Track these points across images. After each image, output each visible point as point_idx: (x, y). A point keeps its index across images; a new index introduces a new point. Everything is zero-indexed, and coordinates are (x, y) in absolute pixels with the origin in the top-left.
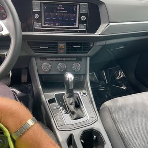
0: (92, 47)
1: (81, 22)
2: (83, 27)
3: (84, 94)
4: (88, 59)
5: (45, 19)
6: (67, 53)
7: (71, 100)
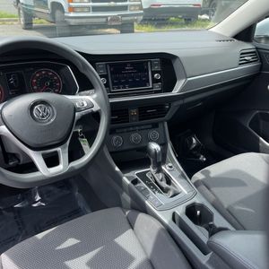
0: (168, 109)
1: (155, 81)
2: (157, 87)
3: (171, 167)
4: (166, 124)
5: (113, 82)
6: (140, 120)
7: (161, 175)
